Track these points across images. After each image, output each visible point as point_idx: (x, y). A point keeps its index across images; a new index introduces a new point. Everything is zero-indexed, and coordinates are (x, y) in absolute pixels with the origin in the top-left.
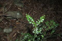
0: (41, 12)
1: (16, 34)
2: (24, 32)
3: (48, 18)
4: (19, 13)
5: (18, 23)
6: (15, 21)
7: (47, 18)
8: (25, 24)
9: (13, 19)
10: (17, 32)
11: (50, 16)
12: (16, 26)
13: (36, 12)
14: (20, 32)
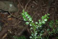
0: (44, 3)
1: (6, 34)
2: (18, 32)
3: (53, 12)
4: (12, 4)
5: (10, 19)
6: (7, 16)
7: (52, 14)
8: (20, 20)
9: (4, 12)
10: (8, 32)
11: (57, 11)
12: (7, 22)
13: (37, 4)
14: (13, 32)
